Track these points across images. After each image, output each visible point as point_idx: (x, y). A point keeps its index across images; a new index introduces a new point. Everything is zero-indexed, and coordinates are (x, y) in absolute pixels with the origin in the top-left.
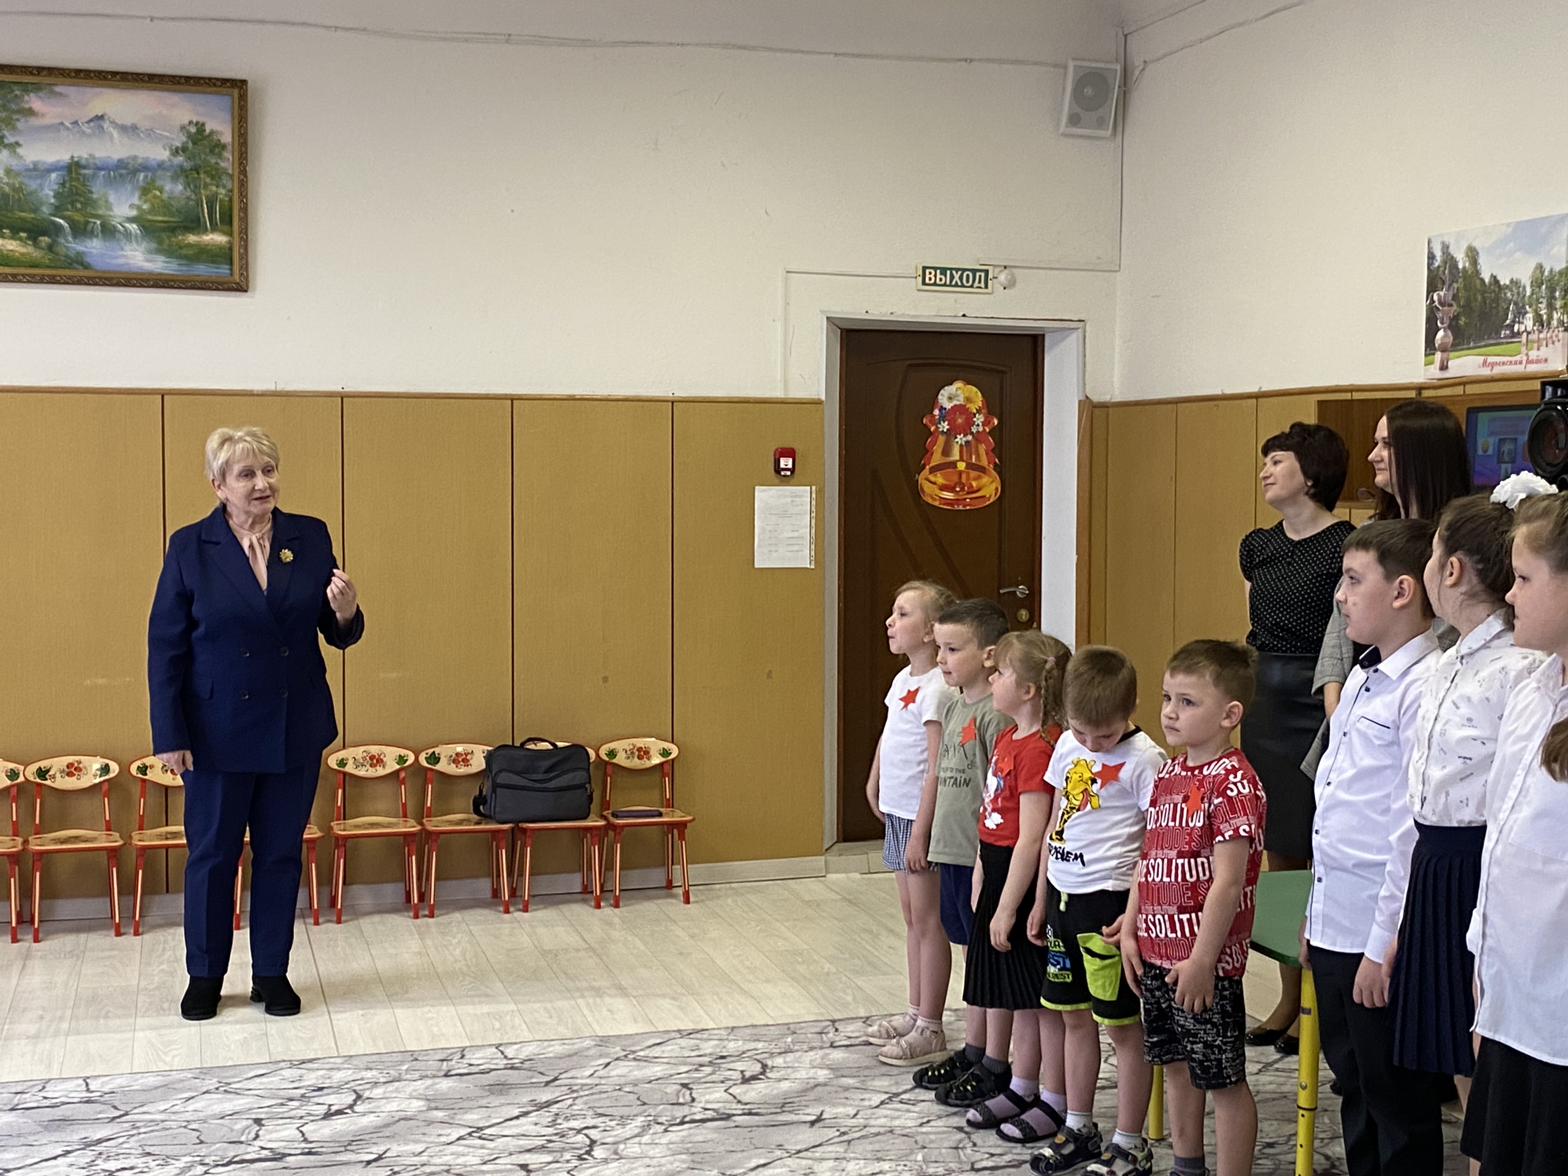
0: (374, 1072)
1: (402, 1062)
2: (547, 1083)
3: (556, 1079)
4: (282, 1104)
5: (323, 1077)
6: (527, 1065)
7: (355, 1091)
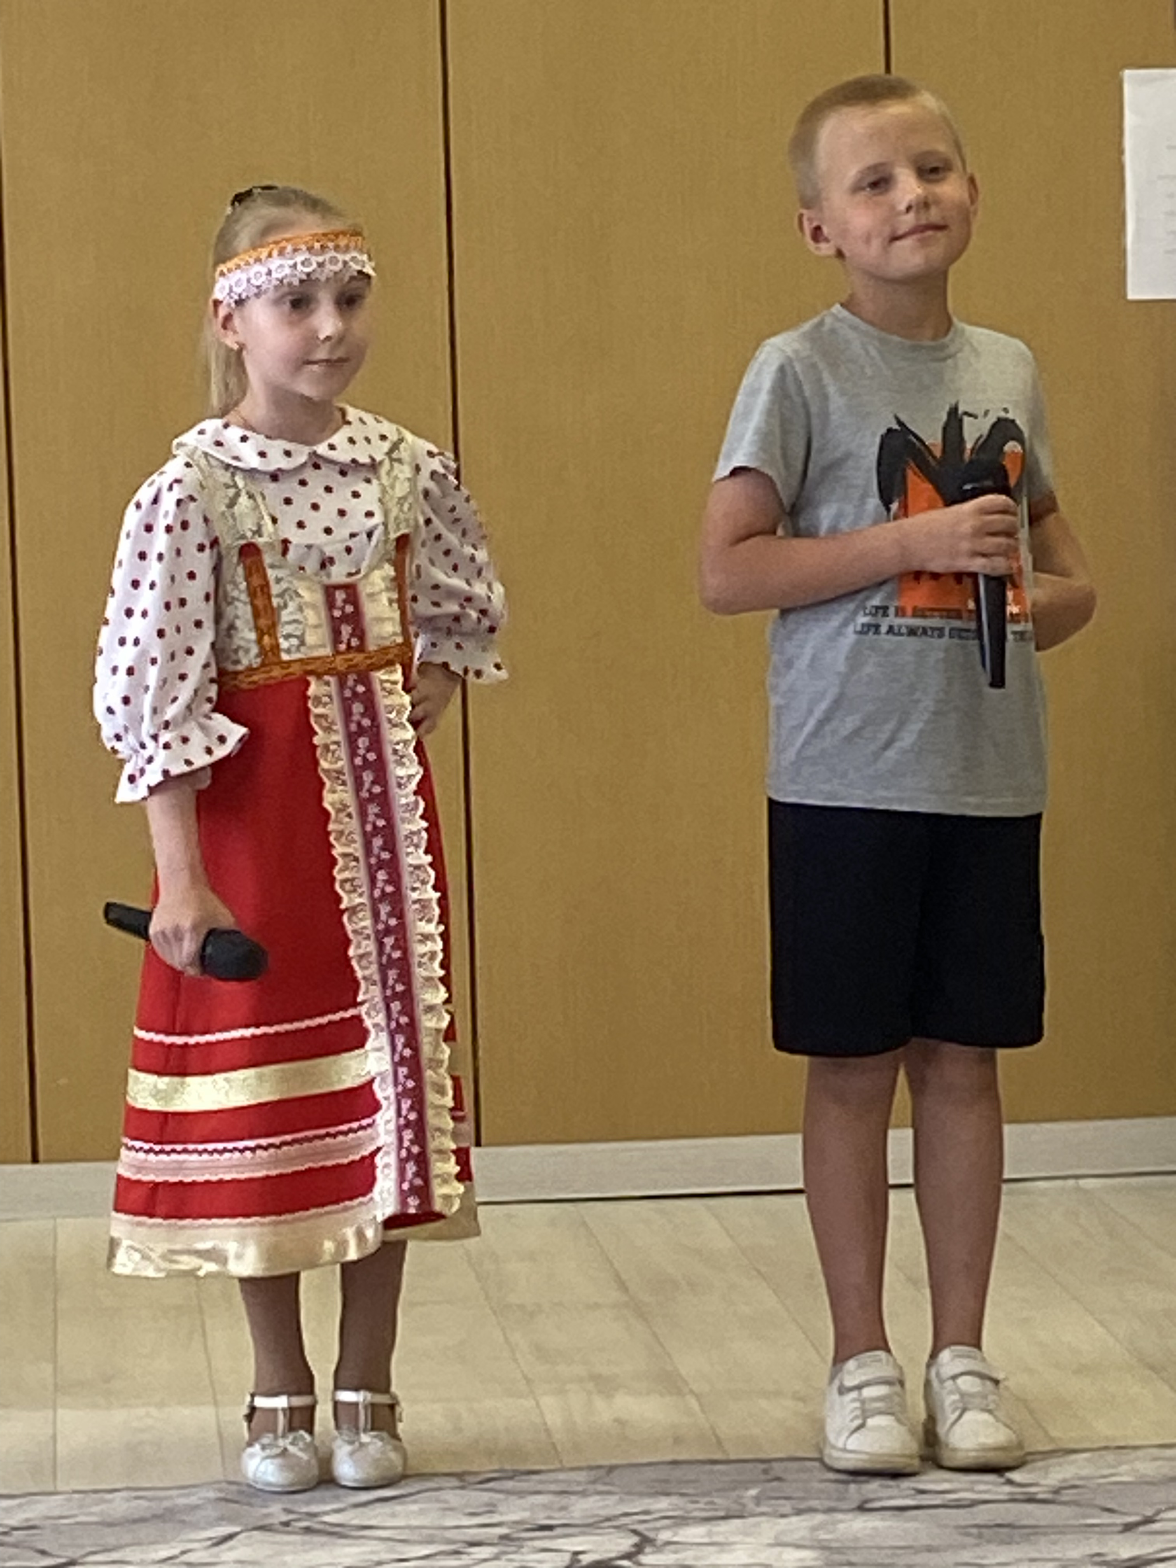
0: (675, 1500)
1: (746, 1484)
2: (1128, 1528)
3: (1148, 1521)
4: (457, 1552)
5: (545, 1507)
6: (1066, 1496)
7: (635, 1532)
